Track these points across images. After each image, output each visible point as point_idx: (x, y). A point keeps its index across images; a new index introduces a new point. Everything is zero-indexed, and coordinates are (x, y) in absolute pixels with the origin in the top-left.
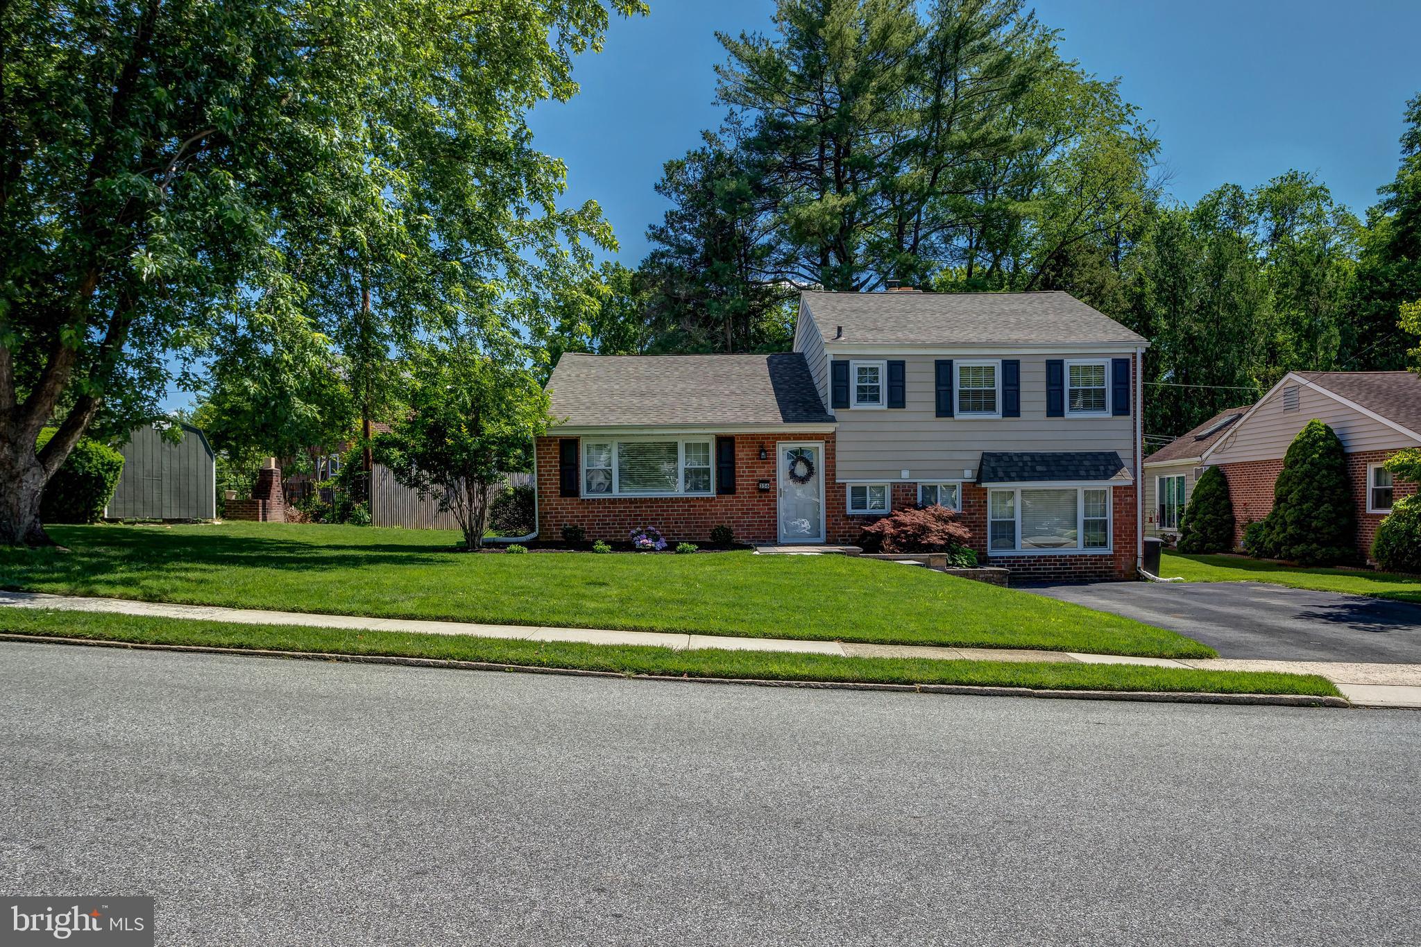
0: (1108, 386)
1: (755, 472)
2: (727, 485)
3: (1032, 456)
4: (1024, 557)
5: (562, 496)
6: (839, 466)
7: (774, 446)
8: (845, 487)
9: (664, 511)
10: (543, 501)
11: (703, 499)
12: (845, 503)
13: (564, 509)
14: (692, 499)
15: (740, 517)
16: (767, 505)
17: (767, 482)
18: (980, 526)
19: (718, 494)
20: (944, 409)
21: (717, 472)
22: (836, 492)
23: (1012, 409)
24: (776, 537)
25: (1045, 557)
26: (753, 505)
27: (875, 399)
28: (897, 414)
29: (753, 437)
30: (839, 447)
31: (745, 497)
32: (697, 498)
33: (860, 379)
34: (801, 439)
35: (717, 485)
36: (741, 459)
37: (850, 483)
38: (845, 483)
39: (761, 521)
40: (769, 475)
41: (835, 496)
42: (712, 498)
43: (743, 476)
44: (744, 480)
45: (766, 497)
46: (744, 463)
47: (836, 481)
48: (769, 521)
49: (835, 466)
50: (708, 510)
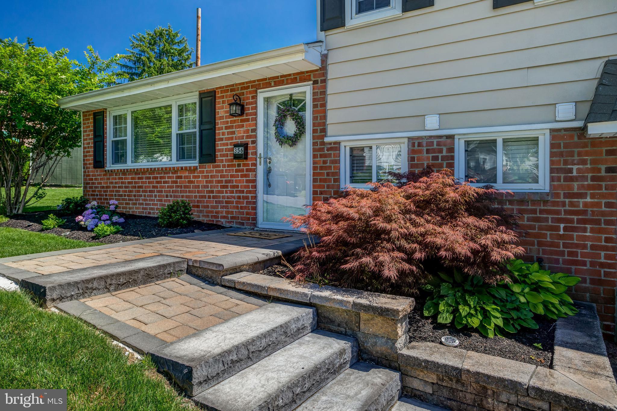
1: (233, 133)
2: (208, 153)
5: (95, 167)
6: (332, 117)
7: (254, 97)
8: (338, 149)
11: (187, 168)
12: (338, 174)
14: (180, 169)
15: (219, 192)
16: (246, 176)
17: (245, 145)
19: (200, 163)
21: (200, 136)
22: (325, 156)
26: (232, 176)
28: (418, 18)
29: (233, 88)
30: (332, 87)
31: (224, 166)
35: (200, 151)
36: (222, 118)
37: (347, 142)
38: (339, 143)
39: (239, 197)
40: (248, 137)
41: (325, 162)
42: (196, 168)
43: (222, 139)
44: (224, 145)
45: (244, 165)
46: (224, 123)
47: (326, 140)
48: (247, 198)
49: (325, 117)
50: (193, 182)
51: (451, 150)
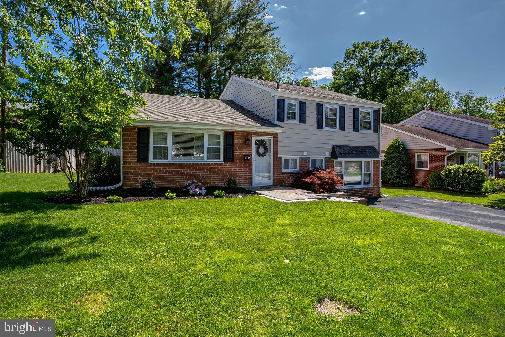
0: (371, 120)
1: (243, 150)
2: (229, 157)
3: (350, 147)
5: (138, 162)
6: (279, 149)
7: (252, 138)
8: (281, 159)
9: (197, 170)
10: (126, 164)
11: (217, 164)
12: (281, 167)
13: (139, 169)
14: (212, 164)
15: (235, 174)
16: (248, 167)
17: (248, 155)
19: (224, 161)
20: (320, 126)
21: (224, 150)
22: (277, 161)
23: (343, 128)
24: (251, 183)
26: (241, 167)
27: (294, 119)
28: (303, 126)
29: (242, 133)
30: (279, 139)
31: (238, 163)
32: (215, 164)
33: (288, 109)
34: (263, 135)
35: (224, 157)
36: (237, 144)
37: (284, 157)
38: (281, 157)
39: (245, 175)
40: (249, 153)
41: (277, 163)
42: (222, 164)
43: (237, 152)
44: (238, 155)
45: (247, 163)
46: (238, 146)
47: (279, 156)
48: (249, 175)
49: (277, 149)
50: (220, 170)
51: (309, 161)
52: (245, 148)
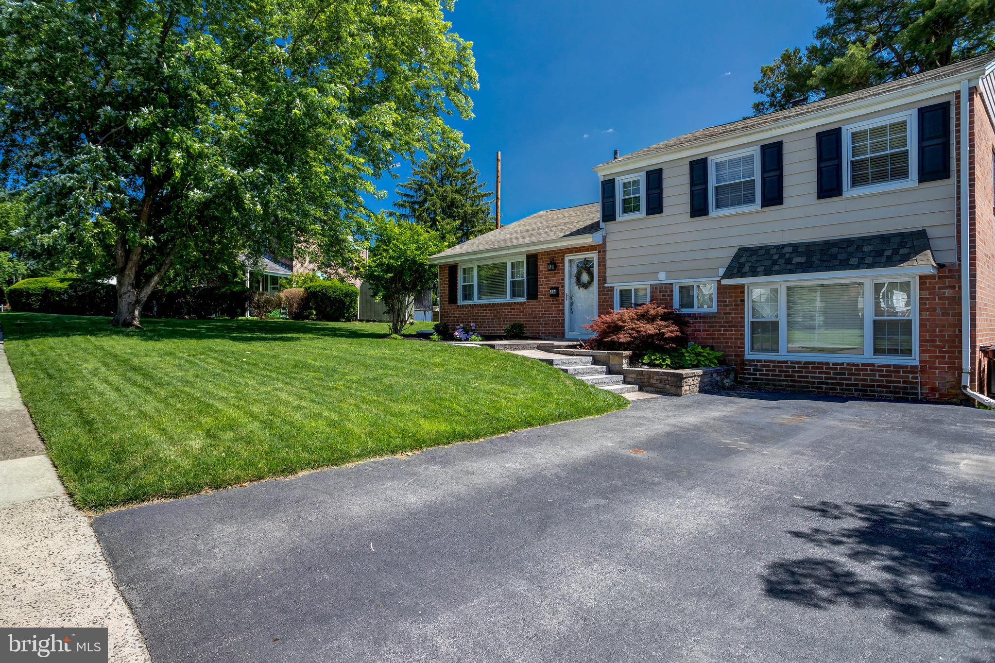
0: (913, 147)
1: (550, 281)
2: (533, 294)
4: (786, 362)
5: (449, 303)
6: (609, 273)
7: (563, 259)
8: (613, 291)
9: (498, 313)
11: (519, 303)
12: (613, 302)
13: (451, 311)
14: (515, 303)
15: (540, 317)
16: (558, 307)
17: (559, 288)
18: (737, 326)
19: (528, 299)
20: (699, 208)
21: (528, 283)
22: (605, 295)
23: (774, 199)
24: (563, 333)
25: (813, 363)
26: (549, 307)
27: (636, 209)
28: (656, 219)
29: (548, 253)
30: (609, 255)
31: (543, 301)
33: (625, 193)
34: (579, 251)
35: (528, 293)
36: (541, 271)
37: (618, 287)
38: (613, 287)
39: (553, 320)
40: (559, 283)
41: (605, 298)
42: (524, 303)
43: (542, 285)
44: (543, 288)
45: (557, 300)
46: (543, 275)
47: (606, 285)
48: (559, 320)
49: (605, 273)
50: (522, 312)
51: (672, 291)
52: (554, 277)
